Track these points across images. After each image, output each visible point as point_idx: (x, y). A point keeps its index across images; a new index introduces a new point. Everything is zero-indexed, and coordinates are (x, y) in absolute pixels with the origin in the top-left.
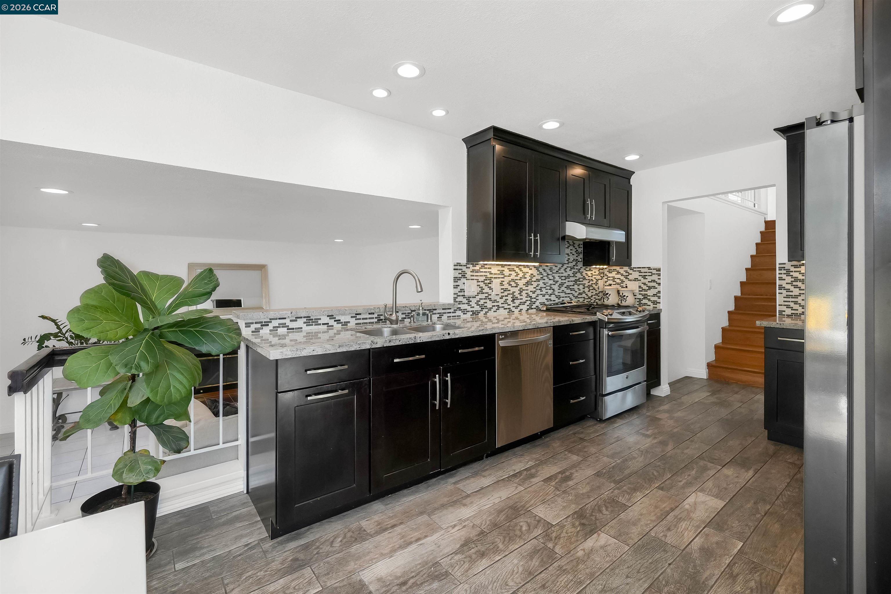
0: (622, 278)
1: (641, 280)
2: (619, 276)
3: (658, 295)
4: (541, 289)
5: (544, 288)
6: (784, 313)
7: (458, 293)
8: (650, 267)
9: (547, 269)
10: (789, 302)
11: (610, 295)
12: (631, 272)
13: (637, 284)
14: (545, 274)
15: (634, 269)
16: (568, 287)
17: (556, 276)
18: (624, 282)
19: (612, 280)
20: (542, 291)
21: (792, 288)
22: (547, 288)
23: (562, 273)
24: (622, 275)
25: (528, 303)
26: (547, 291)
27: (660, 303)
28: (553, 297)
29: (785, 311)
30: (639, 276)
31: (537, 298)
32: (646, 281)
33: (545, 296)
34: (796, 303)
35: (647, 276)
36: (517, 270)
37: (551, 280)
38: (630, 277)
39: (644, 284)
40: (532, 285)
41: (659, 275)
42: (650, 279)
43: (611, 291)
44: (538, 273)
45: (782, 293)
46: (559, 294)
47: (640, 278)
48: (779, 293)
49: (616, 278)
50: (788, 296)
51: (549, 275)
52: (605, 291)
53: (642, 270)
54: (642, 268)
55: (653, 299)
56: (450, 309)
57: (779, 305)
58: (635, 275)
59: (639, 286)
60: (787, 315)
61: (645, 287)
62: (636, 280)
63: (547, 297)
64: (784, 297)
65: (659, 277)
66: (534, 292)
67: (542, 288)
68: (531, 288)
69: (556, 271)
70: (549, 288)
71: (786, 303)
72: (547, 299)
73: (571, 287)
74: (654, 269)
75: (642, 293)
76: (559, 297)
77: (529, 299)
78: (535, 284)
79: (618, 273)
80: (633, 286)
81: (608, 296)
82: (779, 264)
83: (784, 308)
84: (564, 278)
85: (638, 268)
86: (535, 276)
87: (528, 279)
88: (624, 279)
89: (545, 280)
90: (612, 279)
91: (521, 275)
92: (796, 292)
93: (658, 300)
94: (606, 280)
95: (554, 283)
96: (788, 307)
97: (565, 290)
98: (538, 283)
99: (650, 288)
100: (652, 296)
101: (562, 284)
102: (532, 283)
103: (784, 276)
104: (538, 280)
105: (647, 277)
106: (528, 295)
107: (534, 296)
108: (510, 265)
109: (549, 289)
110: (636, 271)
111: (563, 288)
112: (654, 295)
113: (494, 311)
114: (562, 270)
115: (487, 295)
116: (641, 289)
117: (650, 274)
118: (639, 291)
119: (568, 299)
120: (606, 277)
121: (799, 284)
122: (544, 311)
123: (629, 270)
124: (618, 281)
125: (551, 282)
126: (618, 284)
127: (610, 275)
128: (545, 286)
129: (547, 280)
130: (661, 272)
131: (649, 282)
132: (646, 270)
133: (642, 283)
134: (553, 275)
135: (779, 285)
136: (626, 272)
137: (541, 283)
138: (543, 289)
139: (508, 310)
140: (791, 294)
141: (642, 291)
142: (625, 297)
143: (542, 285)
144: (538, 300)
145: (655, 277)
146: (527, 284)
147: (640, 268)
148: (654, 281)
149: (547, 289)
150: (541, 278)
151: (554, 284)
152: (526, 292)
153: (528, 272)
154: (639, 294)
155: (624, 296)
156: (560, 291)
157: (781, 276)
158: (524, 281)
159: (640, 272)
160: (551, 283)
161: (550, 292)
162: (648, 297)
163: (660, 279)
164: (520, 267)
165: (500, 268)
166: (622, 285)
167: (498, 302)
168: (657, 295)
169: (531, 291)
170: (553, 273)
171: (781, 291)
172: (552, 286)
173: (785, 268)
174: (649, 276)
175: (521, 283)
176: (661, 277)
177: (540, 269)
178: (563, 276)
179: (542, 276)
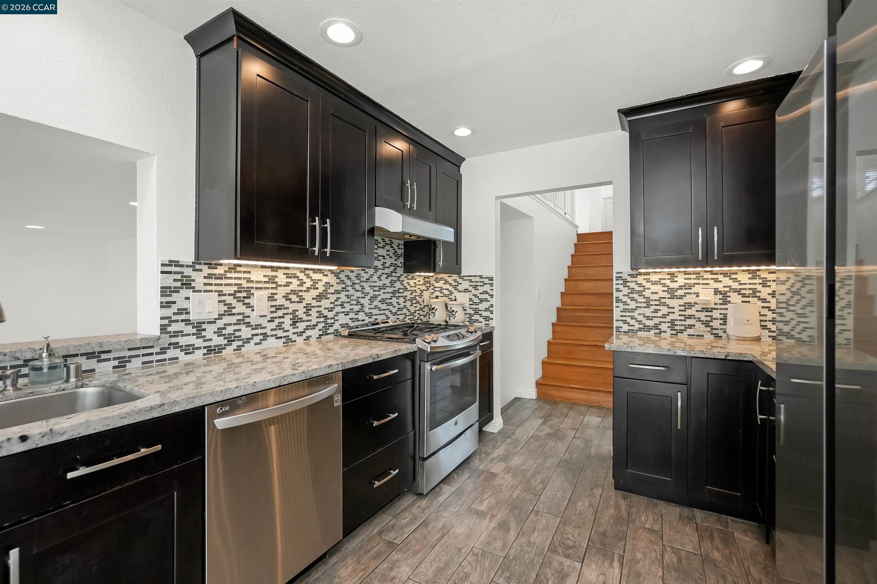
0: (451, 288)
1: (471, 291)
2: (447, 286)
3: (491, 309)
4: (342, 305)
5: (347, 302)
6: (621, 329)
7: (172, 316)
8: (482, 276)
9: (352, 276)
10: (626, 316)
11: (437, 309)
12: (460, 281)
13: (467, 295)
14: (349, 283)
15: (465, 278)
16: (383, 301)
17: (366, 285)
18: (453, 293)
19: (439, 291)
20: (345, 308)
21: (629, 301)
22: (352, 302)
23: (376, 282)
24: (451, 284)
25: (320, 326)
26: (352, 307)
27: (492, 319)
28: (362, 316)
29: (621, 327)
30: (470, 286)
31: (336, 318)
32: (477, 292)
33: (348, 315)
34: (632, 318)
35: (478, 286)
36: (301, 276)
37: (358, 291)
38: (460, 288)
39: (475, 296)
40: (329, 298)
41: (492, 285)
42: (481, 289)
43: (438, 304)
44: (338, 281)
45: (619, 307)
46: (370, 311)
47: (471, 289)
48: (616, 307)
49: (443, 289)
50: (624, 310)
51: (355, 284)
52: (431, 305)
53: (474, 279)
54: (474, 276)
55: (485, 314)
56: (152, 347)
57: (617, 320)
58: (465, 285)
59: (470, 299)
60: (624, 332)
61: (476, 300)
62: (466, 290)
63: (352, 315)
64: (621, 311)
65: (492, 288)
66: (331, 310)
67: (344, 302)
68: (325, 303)
69: (367, 279)
70: (355, 302)
71: (623, 318)
72: (353, 319)
73: (387, 301)
74: (486, 278)
75: (472, 306)
76: (370, 315)
77: (323, 319)
78: (333, 298)
79: (446, 282)
80: (463, 298)
81: (434, 311)
82: (617, 273)
83: (621, 324)
84: (377, 289)
85: (468, 276)
86: (333, 286)
87: (321, 289)
88: (453, 290)
89: (348, 291)
90: (439, 289)
91: (308, 283)
92: (632, 305)
93: (491, 316)
94: (433, 291)
95: (363, 295)
96: (625, 322)
97: (379, 305)
98: (338, 296)
99: (481, 301)
100: (484, 311)
101: (375, 297)
102: (328, 296)
103: (621, 287)
104: (337, 292)
105: (478, 288)
106: (320, 314)
107: (330, 315)
108: (288, 268)
109: (355, 305)
110: (466, 280)
111: (376, 303)
112: (486, 310)
113: (256, 344)
114: (375, 278)
115: (241, 317)
116: (472, 303)
117: (482, 284)
118: (470, 304)
119: (384, 317)
120: (433, 287)
121: (636, 296)
122: (345, 337)
123: (458, 279)
124: (446, 292)
125: (359, 294)
126: (446, 296)
127: (437, 285)
128: (349, 300)
129: (352, 292)
130: (494, 282)
131: (480, 293)
132: (478, 279)
133: (473, 295)
134: (362, 284)
135: (616, 298)
136: (455, 281)
137: (343, 295)
138: (345, 305)
139: (284, 340)
140: (627, 307)
141: (473, 305)
142: (454, 313)
143: (344, 299)
144: (337, 320)
145: (487, 288)
146: (320, 297)
147: (471, 276)
148: (486, 292)
149: (352, 305)
150: (343, 288)
151: (362, 298)
152: (318, 309)
153: (321, 280)
154: (470, 308)
155: (453, 311)
156: (373, 306)
157: (618, 286)
158: (314, 293)
159: (471, 281)
160: (358, 296)
161: (357, 308)
162: (480, 312)
163: (492, 290)
164: (307, 272)
165: (269, 272)
166: (450, 297)
167: (265, 327)
168: (489, 309)
169: (325, 308)
170: (362, 282)
171: (618, 304)
172: (360, 300)
173: (621, 277)
174: (480, 286)
175: (309, 297)
176: (494, 288)
177: (340, 276)
178: (376, 286)
179: (344, 286)
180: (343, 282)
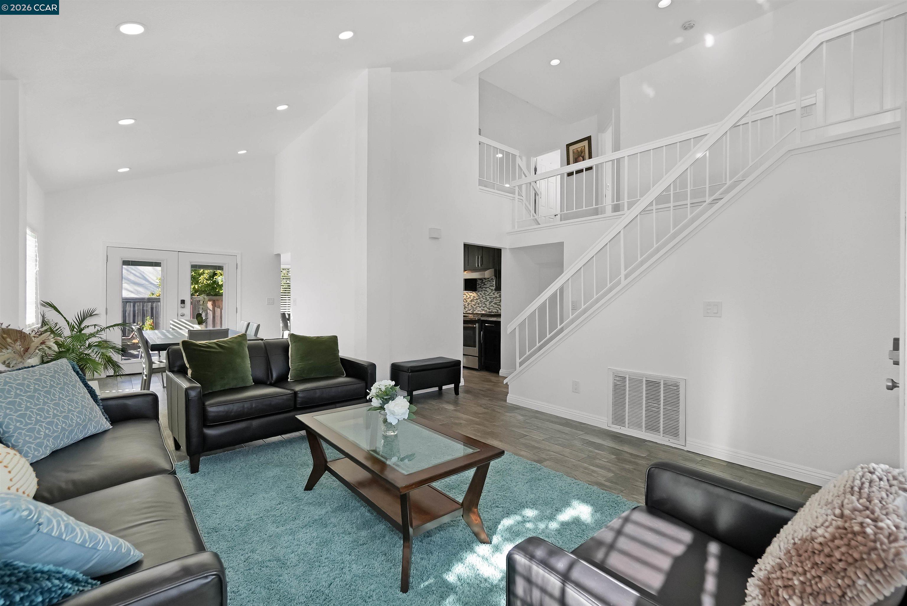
9: (482, 293)
16: (495, 303)
17: (488, 297)
25: (472, 310)
28: (486, 309)
36: (467, 294)
46: (489, 307)
63: (482, 308)
66: (475, 305)
68: (473, 303)
73: (497, 304)
76: (489, 309)
78: (475, 301)
84: (493, 298)
87: (472, 298)
91: (469, 296)
95: (486, 301)
97: (494, 305)
98: (477, 301)
101: (491, 302)
104: (477, 299)
111: (492, 304)
114: (491, 294)
119: (496, 310)
128: (481, 302)
129: (482, 299)
137: (479, 301)
146: (471, 301)
152: (471, 305)
158: (470, 299)
161: (484, 305)
172: (485, 302)
175: (469, 300)
179: (479, 297)
180: (479, 296)
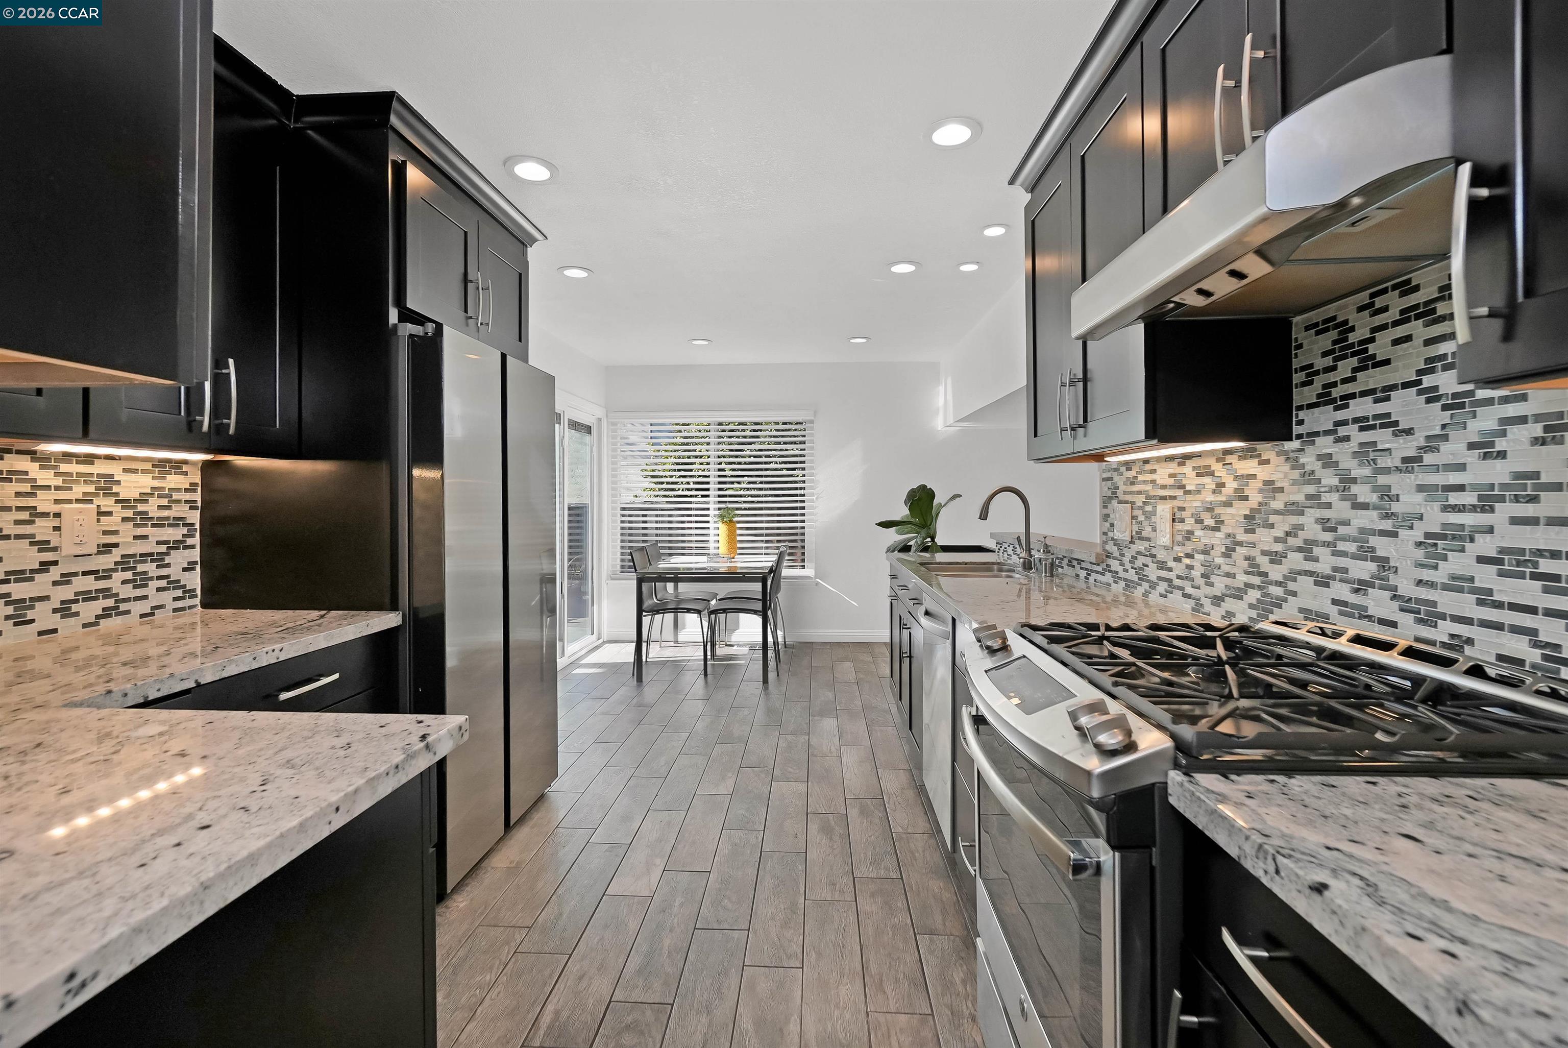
4: (1306, 550)
5: (1326, 544)
14: (1330, 479)
17: (1398, 483)
20: (1316, 560)
22: (1341, 546)
26: (1342, 562)
31: (1291, 586)
33: (1327, 585)
36: (1217, 467)
37: (1365, 506)
40: (1272, 526)
44: (1296, 474)
51: (1354, 481)
63: (1342, 591)
66: (1276, 558)
67: (1314, 543)
68: (1265, 538)
69: (1405, 460)
70: (1352, 547)
72: (1345, 604)
77: (1256, 580)
78: (1282, 525)
84: (1469, 498)
86: (1281, 490)
87: (1255, 498)
89: (1329, 505)
91: (1231, 485)
95: (1387, 525)
98: (1300, 520)
102: (1273, 518)
104: (1295, 509)
106: (1254, 568)
107: (1276, 573)
108: (1198, 455)
109: (1354, 557)
113: (1161, 595)
125: (1370, 519)
128: (1328, 537)
129: (1340, 509)
134: (1382, 480)
137: (1309, 519)
138: (1317, 551)
139: (1192, 602)
143: (1313, 531)
144: (1294, 594)
149: (1344, 554)
150: (1309, 497)
151: (1383, 533)
153: (1254, 476)
156: (1440, 576)
158: (1242, 509)
160: (1367, 525)
161: (1364, 570)
164: (1229, 459)
165: (1173, 467)
167: (1170, 570)
169: (1264, 553)
170: (1387, 471)
172: (1374, 541)
177: (1303, 460)
178: (1461, 488)
179: (1311, 489)
180: (1309, 477)
